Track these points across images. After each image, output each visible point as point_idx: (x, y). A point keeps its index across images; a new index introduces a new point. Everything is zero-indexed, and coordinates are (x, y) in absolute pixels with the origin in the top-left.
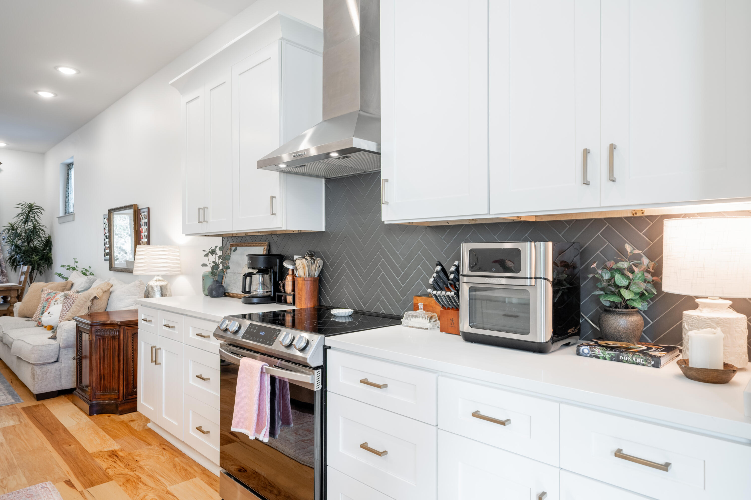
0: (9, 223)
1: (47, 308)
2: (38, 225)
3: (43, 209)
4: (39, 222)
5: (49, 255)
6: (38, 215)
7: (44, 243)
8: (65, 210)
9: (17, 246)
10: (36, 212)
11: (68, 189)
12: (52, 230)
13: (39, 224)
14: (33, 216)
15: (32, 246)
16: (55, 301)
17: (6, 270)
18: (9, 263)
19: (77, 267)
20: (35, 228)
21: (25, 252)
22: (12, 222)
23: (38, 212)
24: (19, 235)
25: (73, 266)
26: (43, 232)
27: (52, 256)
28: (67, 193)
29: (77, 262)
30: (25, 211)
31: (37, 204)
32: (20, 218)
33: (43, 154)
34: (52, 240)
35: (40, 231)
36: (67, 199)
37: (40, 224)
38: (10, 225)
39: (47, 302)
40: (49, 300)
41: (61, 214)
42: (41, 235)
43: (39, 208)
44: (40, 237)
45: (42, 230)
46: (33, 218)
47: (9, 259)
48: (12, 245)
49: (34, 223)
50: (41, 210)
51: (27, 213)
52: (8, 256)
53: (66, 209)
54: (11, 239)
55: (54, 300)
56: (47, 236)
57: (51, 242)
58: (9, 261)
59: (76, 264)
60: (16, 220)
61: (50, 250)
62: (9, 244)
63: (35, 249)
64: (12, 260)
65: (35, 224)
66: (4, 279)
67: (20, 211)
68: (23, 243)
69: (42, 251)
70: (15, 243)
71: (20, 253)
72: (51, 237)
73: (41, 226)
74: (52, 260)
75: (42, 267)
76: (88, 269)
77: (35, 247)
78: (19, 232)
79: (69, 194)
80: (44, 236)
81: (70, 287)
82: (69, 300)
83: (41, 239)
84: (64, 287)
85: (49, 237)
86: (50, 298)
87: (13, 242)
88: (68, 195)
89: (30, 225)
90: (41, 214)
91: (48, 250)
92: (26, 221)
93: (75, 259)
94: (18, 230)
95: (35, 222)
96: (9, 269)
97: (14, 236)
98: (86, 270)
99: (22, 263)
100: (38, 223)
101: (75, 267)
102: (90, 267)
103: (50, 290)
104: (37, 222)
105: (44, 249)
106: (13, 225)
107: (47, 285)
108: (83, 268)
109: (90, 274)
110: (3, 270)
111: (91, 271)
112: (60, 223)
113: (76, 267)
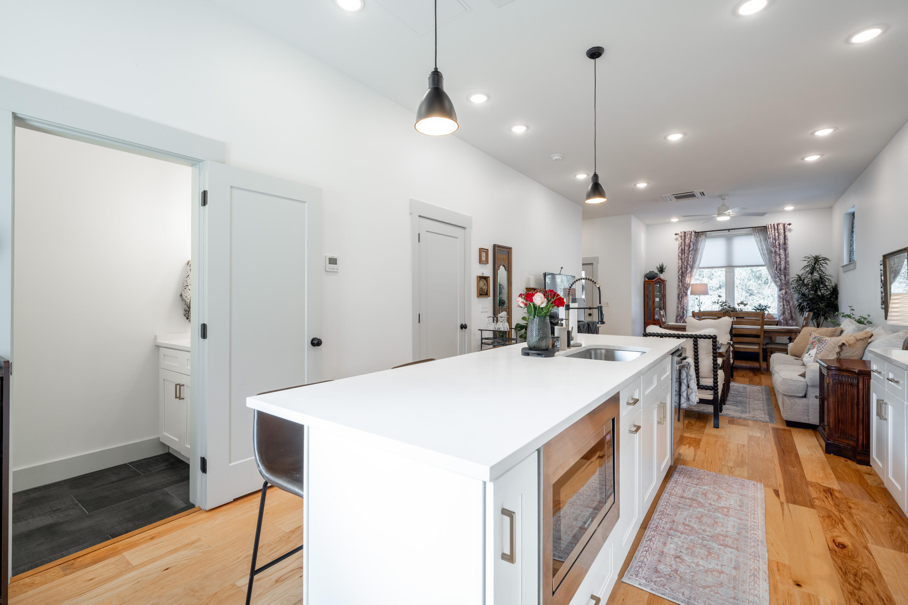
0: (797, 275)
2: (824, 275)
3: (829, 260)
4: (825, 272)
5: (835, 303)
6: (822, 266)
7: (830, 292)
8: (850, 259)
9: (803, 295)
10: (821, 263)
11: (853, 237)
12: (838, 279)
13: (825, 273)
14: (819, 267)
15: (820, 294)
17: (795, 315)
18: (799, 309)
19: (853, 315)
20: (821, 277)
21: (810, 300)
22: (800, 274)
23: (824, 263)
24: (806, 285)
25: (849, 314)
26: (829, 281)
27: (839, 304)
28: (852, 242)
29: (853, 310)
30: (810, 263)
31: (824, 255)
32: (806, 269)
33: (831, 208)
34: (838, 288)
35: (827, 280)
36: (852, 248)
37: (826, 274)
38: (797, 277)
40: (814, 344)
41: (846, 262)
42: (827, 284)
43: (825, 259)
44: (826, 286)
45: (827, 279)
46: (819, 269)
47: (798, 306)
48: (800, 293)
49: (819, 273)
50: (827, 261)
51: (813, 265)
52: (796, 303)
53: (851, 258)
54: (798, 288)
56: (833, 284)
57: (837, 290)
58: (798, 308)
59: (852, 312)
60: (802, 271)
61: (837, 298)
62: (796, 293)
63: (822, 298)
64: (801, 307)
65: (821, 274)
66: (793, 323)
67: (806, 263)
68: (809, 291)
69: (828, 299)
70: (802, 292)
71: (807, 300)
72: (837, 286)
73: (827, 275)
74: (838, 307)
75: (827, 314)
76: (867, 317)
77: (823, 295)
78: (805, 283)
79: (853, 242)
80: (830, 284)
81: (839, 334)
82: (823, 344)
83: (827, 288)
84: (833, 333)
85: (836, 285)
86: (815, 341)
87: (800, 291)
88: (852, 244)
89: (816, 275)
90: (827, 264)
91: (835, 298)
92: (812, 273)
93: (850, 307)
94: (805, 280)
95: (821, 273)
96: (798, 314)
97: (801, 286)
98: (864, 318)
99: (808, 310)
100: (824, 273)
101: (850, 315)
102: (869, 316)
103: (818, 335)
104: (823, 272)
105: (831, 297)
106: (800, 276)
107: (818, 330)
108: (860, 316)
109: (868, 322)
110: (793, 315)
111: (869, 319)
112: (844, 272)
113: (852, 315)
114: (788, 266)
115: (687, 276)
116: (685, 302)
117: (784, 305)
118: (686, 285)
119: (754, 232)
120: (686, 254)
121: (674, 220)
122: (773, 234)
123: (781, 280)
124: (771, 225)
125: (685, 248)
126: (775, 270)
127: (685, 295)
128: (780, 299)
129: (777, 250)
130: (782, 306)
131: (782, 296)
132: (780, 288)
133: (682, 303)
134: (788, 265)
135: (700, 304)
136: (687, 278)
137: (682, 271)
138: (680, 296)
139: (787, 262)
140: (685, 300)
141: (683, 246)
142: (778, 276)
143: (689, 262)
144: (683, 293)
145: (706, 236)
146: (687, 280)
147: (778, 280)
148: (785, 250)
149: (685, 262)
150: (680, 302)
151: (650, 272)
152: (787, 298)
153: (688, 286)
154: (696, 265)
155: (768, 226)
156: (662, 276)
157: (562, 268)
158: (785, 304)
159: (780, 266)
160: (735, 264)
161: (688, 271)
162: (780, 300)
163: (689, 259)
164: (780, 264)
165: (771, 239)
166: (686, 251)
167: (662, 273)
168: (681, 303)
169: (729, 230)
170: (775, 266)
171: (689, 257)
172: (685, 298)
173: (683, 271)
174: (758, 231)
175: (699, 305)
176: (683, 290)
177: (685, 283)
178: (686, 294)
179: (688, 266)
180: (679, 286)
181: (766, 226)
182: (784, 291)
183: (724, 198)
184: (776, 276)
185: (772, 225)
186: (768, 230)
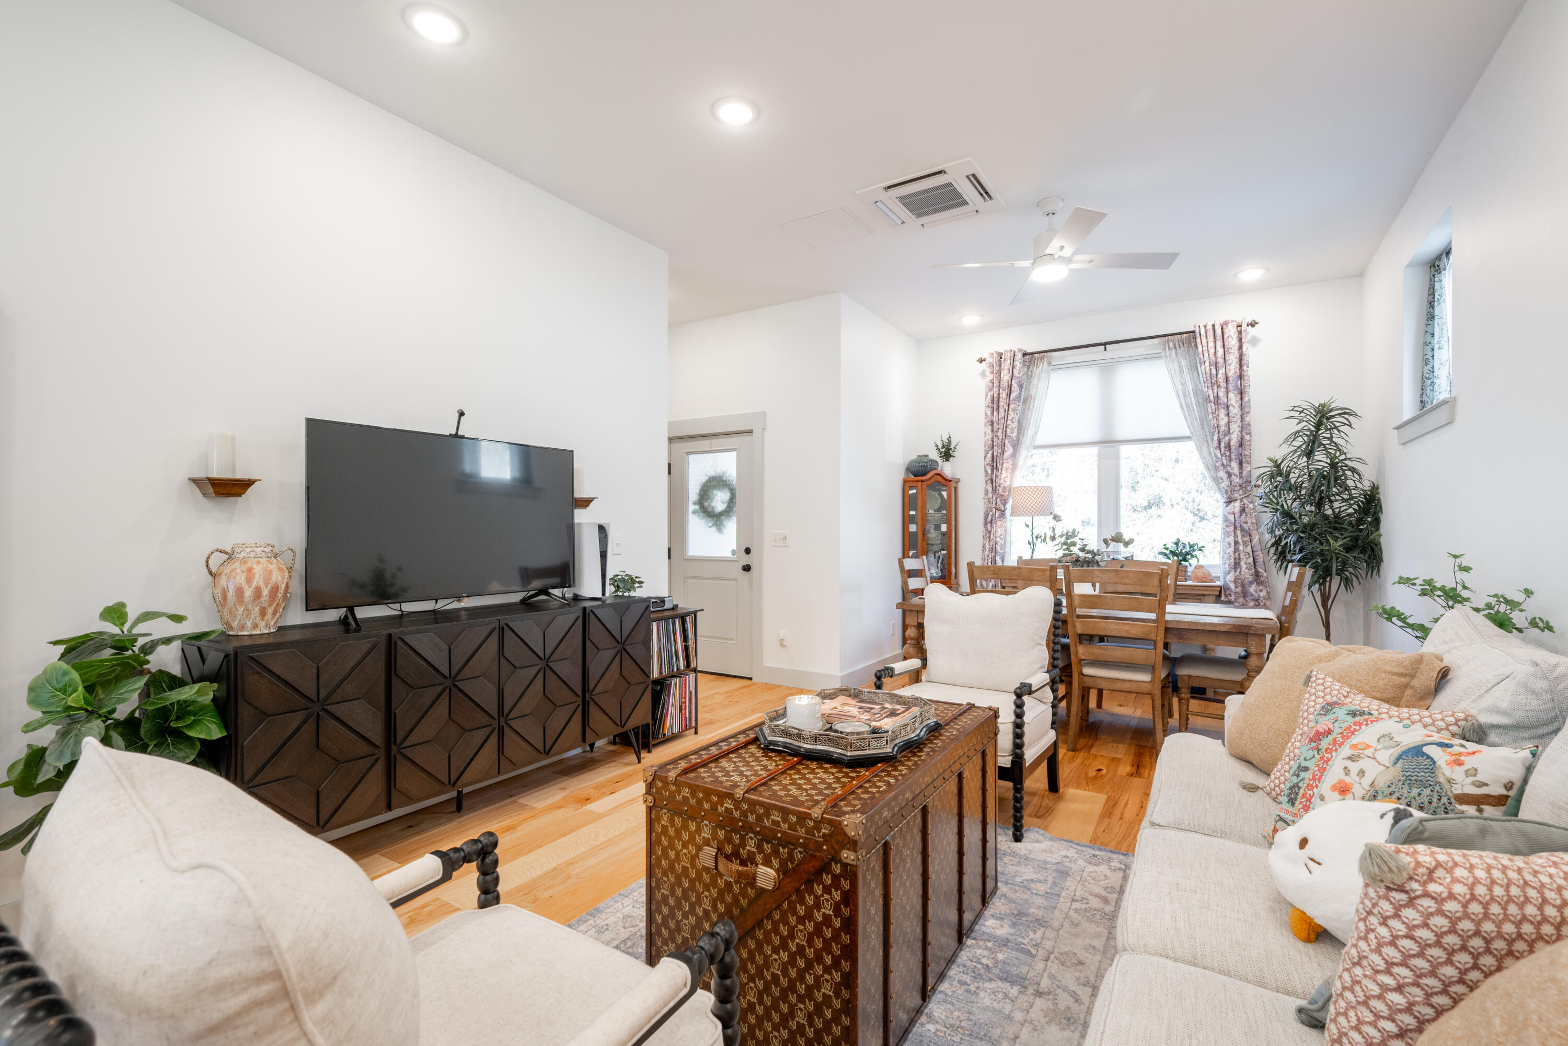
0: (1271, 460)
1: (1314, 779)
2: (1343, 457)
3: (1354, 414)
4: (1345, 451)
5: (1372, 537)
6: (1339, 431)
7: (1359, 506)
8: (1422, 402)
9: (1287, 514)
10: (1337, 424)
11: (1433, 335)
12: (1380, 472)
13: (1345, 454)
14: (1328, 436)
15: (1329, 512)
16: (1351, 758)
17: (1265, 571)
18: (1275, 554)
19: (1465, 587)
20: (1333, 465)
21: (1308, 529)
22: (1279, 458)
23: (1345, 424)
24: (1296, 488)
25: (1450, 584)
26: (1356, 475)
27: (1382, 540)
28: (1428, 348)
29: (1466, 569)
30: (1305, 424)
31: (1340, 402)
32: (1294, 443)
33: (1359, 275)
34: (1381, 496)
35: (1349, 473)
36: (1429, 367)
37: (1349, 456)
38: (1271, 464)
39: (1313, 749)
40: (1325, 743)
41: (1408, 409)
42: (1350, 483)
43: (1346, 412)
44: (1347, 489)
45: (1353, 470)
46: (1328, 442)
47: (1272, 545)
48: (1277, 510)
49: (1330, 453)
50: (1351, 418)
51: (1313, 429)
52: (1269, 539)
53: (1425, 398)
54: (1274, 496)
55: (1346, 751)
56: (1367, 486)
57: (1379, 500)
58: (1273, 550)
59: (1461, 576)
60: (1286, 450)
61: (1377, 522)
62: (1267, 509)
63: (1336, 523)
64: (1280, 548)
65: (1335, 454)
66: (1261, 591)
67: (1293, 426)
68: (1302, 505)
69: (1353, 527)
70: (1282, 506)
71: (1297, 530)
72: (1378, 488)
73: (1349, 459)
74: (1381, 550)
75: (1351, 570)
76: (1519, 597)
77: (1337, 516)
78: (1293, 481)
79: (1433, 350)
80: (1359, 485)
81: (1432, 684)
82: (1411, 903)
83: (1350, 495)
84: (1403, 680)
85: (1375, 488)
86: (1329, 732)
87: (1278, 504)
88: (1430, 354)
89: (1321, 459)
90: (1350, 426)
91: (1370, 523)
92: (1309, 454)
93: (1456, 557)
94: (1292, 475)
95: (1333, 452)
96: (1273, 568)
97: (1281, 489)
98: (1507, 602)
99: (1298, 557)
100: (1342, 453)
101: (1455, 589)
102: (1528, 593)
103: (1337, 686)
104: (1340, 450)
105: (1360, 521)
106: (1279, 462)
107: (1335, 655)
108: (1496, 596)
109: (1533, 623)
110: (1260, 570)
111: (1533, 608)
112: (1403, 444)
113: (1459, 588)
114: (1247, 437)
115: (1005, 466)
116: (999, 534)
117: (1236, 543)
118: (1001, 489)
119: (1165, 349)
120: (1001, 410)
121: (971, 319)
122: (1212, 351)
123: (1230, 475)
124: (1205, 326)
125: (999, 394)
126: (1216, 448)
127: (999, 517)
128: (1227, 526)
129: (1221, 394)
130: (1233, 544)
131: (1231, 518)
132: (1229, 497)
133: (992, 537)
134: (1250, 434)
135: (1035, 539)
136: (1004, 472)
137: (993, 454)
138: (989, 519)
139: (1245, 427)
140: (999, 530)
141: (996, 389)
142: (1223, 465)
143: (1008, 431)
144: (994, 510)
145: (1050, 364)
146: (1003, 476)
147: (1222, 474)
148: (1241, 393)
149: (1000, 431)
150: (988, 535)
151: (918, 456)
152: (1246, 523)
153: (1007, 493)
154: (1026, 440)
155: (1197, 331)
156: (947, 469)
157: (462, 414)
158: (1240, 541)
159: (1227, 438)
160: (1121, 435)
161: (1006, 455)
162: (1228, 530)
163: (1009, 422)
164: (1228, 432)
165: (1207, 364)
166: (1001, 403)
167: (947, 460)
168: (990, 537)
169: (1105, 344)
170: (1216, 437)
171: (1010, 417)
172: (999, 523)
173: (995, 454)
174: (1174, 345)
175: (1031, 541)
176: (994, 503)
177: (999, 486)
178: (1003, 513)
179: (1006, 442)
180: (986, 491)
181: (1194, 332)
182: (1237, 504)
183: (1050, 209)
184: (1217, 465)
185: (1210, 327)
186: (1198, 340)
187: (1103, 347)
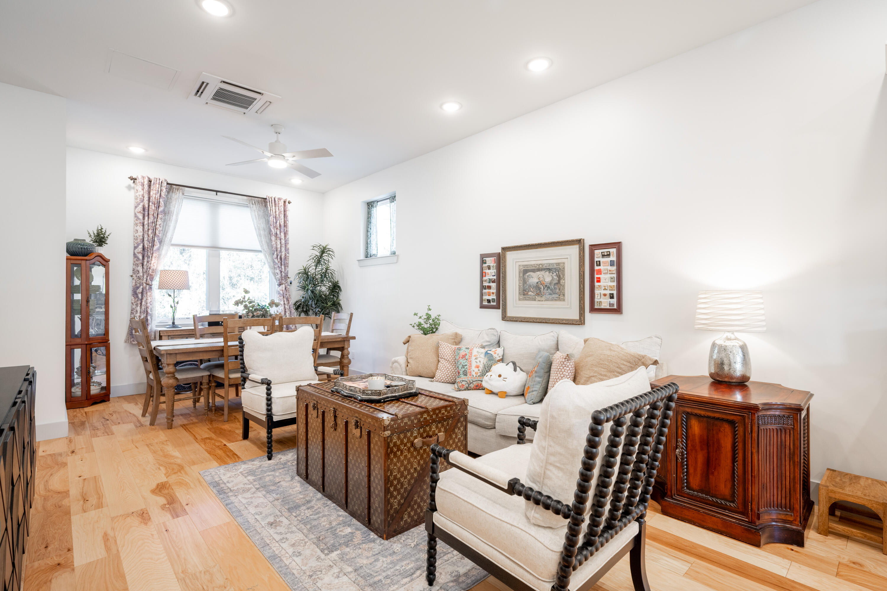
0: (303, 267)
5: (336, 301)
8: (366, 252)
11: (371, 229)
20: (326, 271)
21: (319, 298)
22: (306, 265)
28: (369, 233)
30: (317, 253)
32: (312, 260)
33: (323, 193)
34: (340, 284)
35: (330, 275)
36: (369, 240)
40: (467, 357)
41: (361, 256)
43: (332, 250)
44: (329, 281)
50: (333, 253)
51: (320, 255)
53: (368, 251)
57: (339, 286)
60: (309, 263)
64: (303, 306)
67: (313, 253)
71: (315, 298)
72: (338, 281)
81: (460, 340)
84: (454, 340)
86: (466, 354)
87: (305, 286)
90: (332, 256)
94: (310, 274)
105: (331, 295)
106: (306, 268)
112: (362, 267)
114: (287, 255)
115: (154, 255)
116: (149, 301)
117: (284, 304)
118: (151, 271)
119: (249, 203)
120: (151, 216)
121: (137, 149)
122: (274, 211)
123: (281, 272)
124: (271, 198)
125: (149, 206)
126: (275, 258)
127: (149, 290)
128: (280, 296)
129: (278, 233)
130: (283, 305)
131: (281, 292)
132: (280, 283)
133: (143, 303)
134: (288, 253)
135: (176, 305)
136: (153, 259)
137: (143, 246)
138: (140, 290)
139: (287, 250)
140: (149, 298)
141: (146, 202)
142: (278, 267)
143: (157, 232)
144: (145, 285)
145: (183, 194)
146: (153, 262)
147: (278, 271)
148: (285, 234)
149: (150, 231)
150: (139, 302)
151: (75, 240)
152: (287, 295)
153: (154, 274)
154: (167, 239)
155: (268, 199)
156: (101, 250)
158: (286, 303)
159: (280, 254)
160: (222, 244)
161: (155, 248)
162: (280, 298)
163: (157, 226)
164: (281, 251)
165: (272, 216)
166: (151, 212)
167: (100, 245)
168: (141, 304)
169: (217, 192)
170: (276, 253)
171: (158, 223)
172: (149, 294)
173: (146, 246)
174: (255, 202)
175: (173, 305)
176: (145, 280)
177: (150, 268)
178: (150, 288)
179: (156, 239)
180: (135, 271)
181: (266, 199)
182: (284, 286)
183: (279, 131)
184: (275, 266)
185: (273, 199)
186: (268, 204)
187: (215, 193)
